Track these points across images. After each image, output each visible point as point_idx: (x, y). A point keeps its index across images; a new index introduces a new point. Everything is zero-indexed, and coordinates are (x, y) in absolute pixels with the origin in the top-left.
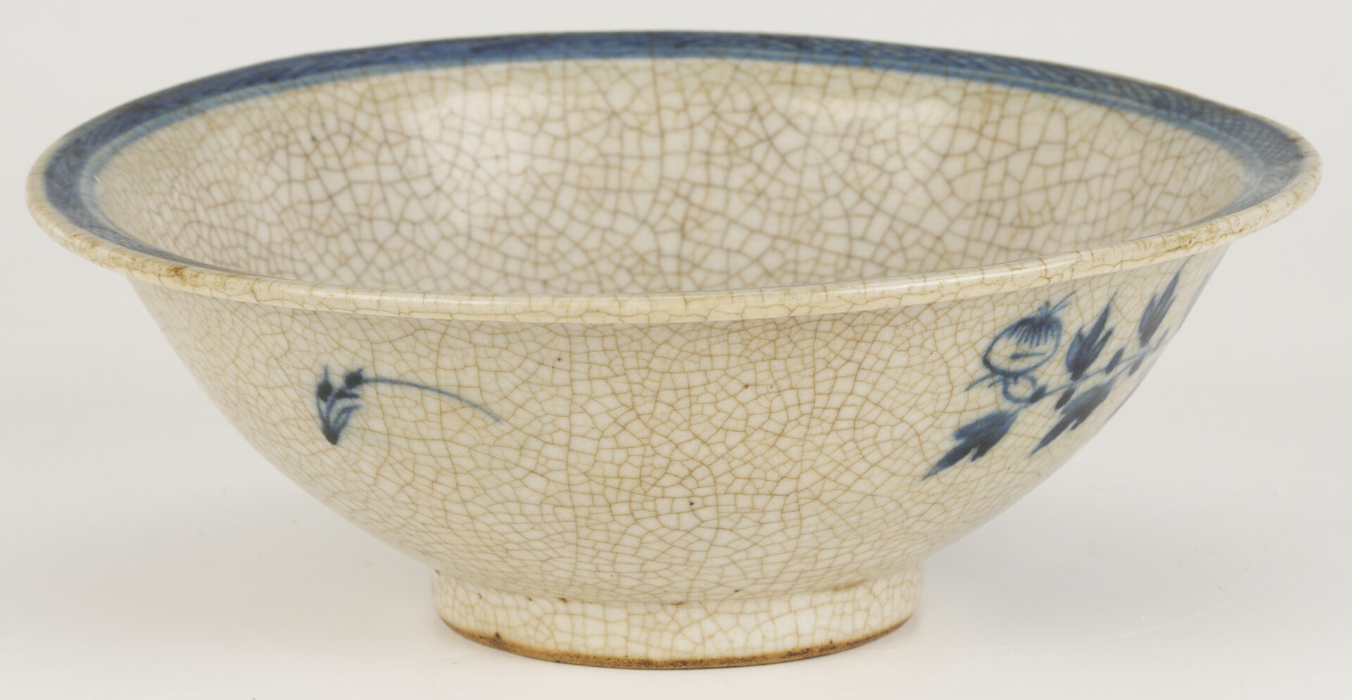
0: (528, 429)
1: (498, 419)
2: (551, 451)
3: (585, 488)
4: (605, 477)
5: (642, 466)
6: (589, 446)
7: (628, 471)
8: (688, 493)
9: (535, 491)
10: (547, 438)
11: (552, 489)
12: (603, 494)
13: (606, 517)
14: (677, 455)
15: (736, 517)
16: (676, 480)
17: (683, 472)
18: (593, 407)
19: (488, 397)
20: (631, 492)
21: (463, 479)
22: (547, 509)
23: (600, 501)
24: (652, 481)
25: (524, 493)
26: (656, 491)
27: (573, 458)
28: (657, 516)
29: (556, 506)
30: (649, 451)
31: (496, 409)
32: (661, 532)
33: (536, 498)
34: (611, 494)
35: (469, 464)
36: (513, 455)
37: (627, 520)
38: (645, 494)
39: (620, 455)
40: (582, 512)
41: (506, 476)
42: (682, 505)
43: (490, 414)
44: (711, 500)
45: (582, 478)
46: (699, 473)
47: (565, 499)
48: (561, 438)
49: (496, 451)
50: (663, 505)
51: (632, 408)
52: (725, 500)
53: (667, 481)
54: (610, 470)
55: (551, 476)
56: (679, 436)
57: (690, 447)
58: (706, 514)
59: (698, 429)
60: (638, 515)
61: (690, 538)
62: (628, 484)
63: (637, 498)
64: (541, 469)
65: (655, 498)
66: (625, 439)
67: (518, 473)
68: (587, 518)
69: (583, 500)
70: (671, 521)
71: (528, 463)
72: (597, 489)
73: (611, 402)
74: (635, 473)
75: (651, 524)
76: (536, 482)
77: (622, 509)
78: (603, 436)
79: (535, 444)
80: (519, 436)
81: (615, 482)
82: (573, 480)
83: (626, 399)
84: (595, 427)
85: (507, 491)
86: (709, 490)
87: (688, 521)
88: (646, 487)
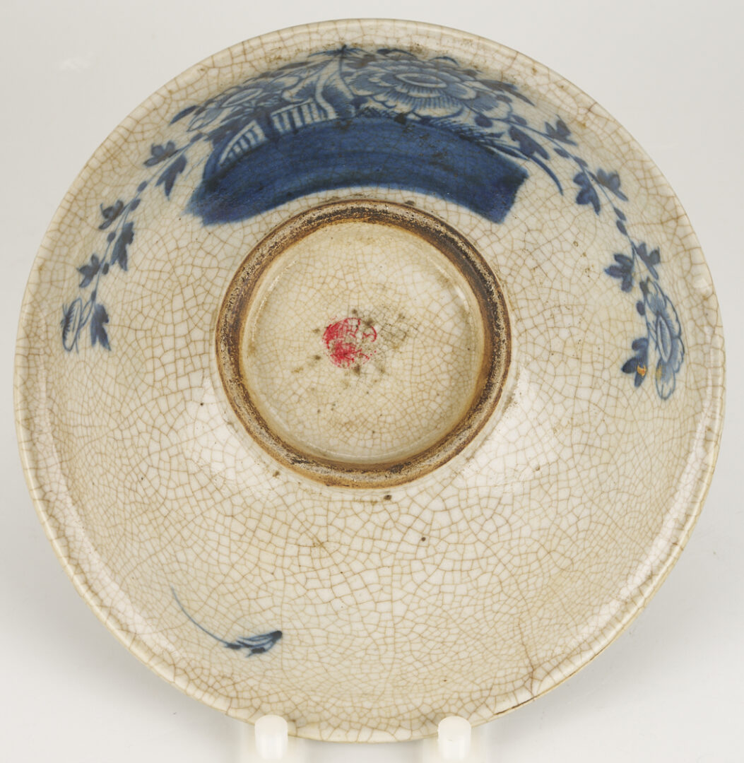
0: (164, 575)
1: (172, 590)
2: (163, 560)
3: (166, 534)
4: (155, 528)
5: (140, 515)
6: (148, 545)
7: (146, 520)
8: (139, 484)
9: (185, 554)
10: (160, 565)
11: (177, 548)
12: (163, 524)
13: (173, 514)
14: (127, 502)
15: (139, 451)
16: (137, 494)
17: (132, 493)
18: (135, 553)
19: (170, 599)
20: (153, 511)
21: (213, 584)
22: (190, 543)
23: (167, 523)
24: (143, 506)
25: (191, 557)
26: (146, 500)
27: (158, 549)
28: (157, 491)
29: (184, 540)
30: (133, 516)
31: (170, 593)
32: (165, 482)
33: (189, 551)
34: (160, 520)
35: (203, 588)
36: (179, 575)
37: (168, 504)
38: (150, 505)
39: (142, 528)
40: (179, 526)
41: (191, 571)
42: (145, 483)
43: (174, 594)
44: (137, 470)
45: (163, 539)
46: (128, 485)
47: (178, 538)
48: (155, 559)
49: (185, 581)
50: (150, 492)
51: (124, 534)
52: (133, 462)
53: (139, 499)
54: (151, 528)
55: (172, 552)
56: (121, 505)
57: (121, 496)
58: (144, 467)
59: (114, 498)
60: (162, 501)
61: (162, 465)
62: (151, 516)
63: (154, 507)
64: (174, 559)
65: (149, 498)
66: (136, 531)
67: (184, 567)
68: (180, 522)
69: (172, 531)
70: (156, 482)
71: (176, 566)
72: (162, 529)
73: (129, 546)
74: (144, 515)
75: (163, 491)
76: (181, 557)
77: (164, 511)
78: (140, 542)
79: (166, 569)
80: (169, 577)
81: (154, 522)
82: (167, 542)
83: (123, 539)
84: (140, 547)
85: (198, 564)
86: (133, 474)
87: (152, 473)
88: (146, 506)
